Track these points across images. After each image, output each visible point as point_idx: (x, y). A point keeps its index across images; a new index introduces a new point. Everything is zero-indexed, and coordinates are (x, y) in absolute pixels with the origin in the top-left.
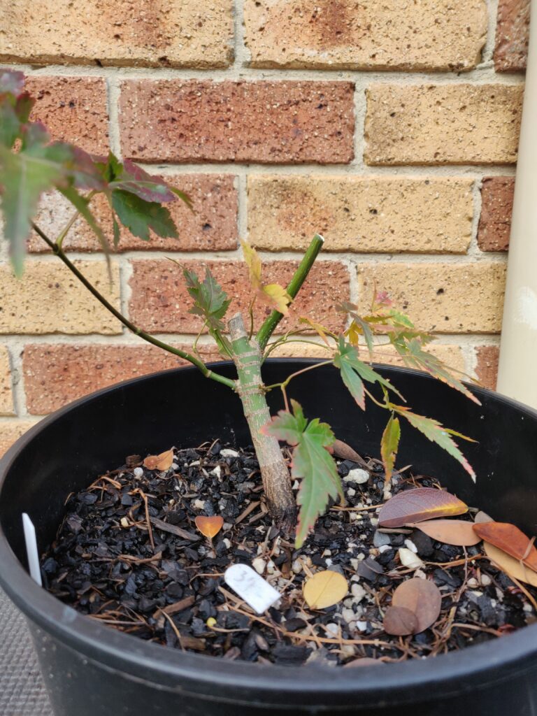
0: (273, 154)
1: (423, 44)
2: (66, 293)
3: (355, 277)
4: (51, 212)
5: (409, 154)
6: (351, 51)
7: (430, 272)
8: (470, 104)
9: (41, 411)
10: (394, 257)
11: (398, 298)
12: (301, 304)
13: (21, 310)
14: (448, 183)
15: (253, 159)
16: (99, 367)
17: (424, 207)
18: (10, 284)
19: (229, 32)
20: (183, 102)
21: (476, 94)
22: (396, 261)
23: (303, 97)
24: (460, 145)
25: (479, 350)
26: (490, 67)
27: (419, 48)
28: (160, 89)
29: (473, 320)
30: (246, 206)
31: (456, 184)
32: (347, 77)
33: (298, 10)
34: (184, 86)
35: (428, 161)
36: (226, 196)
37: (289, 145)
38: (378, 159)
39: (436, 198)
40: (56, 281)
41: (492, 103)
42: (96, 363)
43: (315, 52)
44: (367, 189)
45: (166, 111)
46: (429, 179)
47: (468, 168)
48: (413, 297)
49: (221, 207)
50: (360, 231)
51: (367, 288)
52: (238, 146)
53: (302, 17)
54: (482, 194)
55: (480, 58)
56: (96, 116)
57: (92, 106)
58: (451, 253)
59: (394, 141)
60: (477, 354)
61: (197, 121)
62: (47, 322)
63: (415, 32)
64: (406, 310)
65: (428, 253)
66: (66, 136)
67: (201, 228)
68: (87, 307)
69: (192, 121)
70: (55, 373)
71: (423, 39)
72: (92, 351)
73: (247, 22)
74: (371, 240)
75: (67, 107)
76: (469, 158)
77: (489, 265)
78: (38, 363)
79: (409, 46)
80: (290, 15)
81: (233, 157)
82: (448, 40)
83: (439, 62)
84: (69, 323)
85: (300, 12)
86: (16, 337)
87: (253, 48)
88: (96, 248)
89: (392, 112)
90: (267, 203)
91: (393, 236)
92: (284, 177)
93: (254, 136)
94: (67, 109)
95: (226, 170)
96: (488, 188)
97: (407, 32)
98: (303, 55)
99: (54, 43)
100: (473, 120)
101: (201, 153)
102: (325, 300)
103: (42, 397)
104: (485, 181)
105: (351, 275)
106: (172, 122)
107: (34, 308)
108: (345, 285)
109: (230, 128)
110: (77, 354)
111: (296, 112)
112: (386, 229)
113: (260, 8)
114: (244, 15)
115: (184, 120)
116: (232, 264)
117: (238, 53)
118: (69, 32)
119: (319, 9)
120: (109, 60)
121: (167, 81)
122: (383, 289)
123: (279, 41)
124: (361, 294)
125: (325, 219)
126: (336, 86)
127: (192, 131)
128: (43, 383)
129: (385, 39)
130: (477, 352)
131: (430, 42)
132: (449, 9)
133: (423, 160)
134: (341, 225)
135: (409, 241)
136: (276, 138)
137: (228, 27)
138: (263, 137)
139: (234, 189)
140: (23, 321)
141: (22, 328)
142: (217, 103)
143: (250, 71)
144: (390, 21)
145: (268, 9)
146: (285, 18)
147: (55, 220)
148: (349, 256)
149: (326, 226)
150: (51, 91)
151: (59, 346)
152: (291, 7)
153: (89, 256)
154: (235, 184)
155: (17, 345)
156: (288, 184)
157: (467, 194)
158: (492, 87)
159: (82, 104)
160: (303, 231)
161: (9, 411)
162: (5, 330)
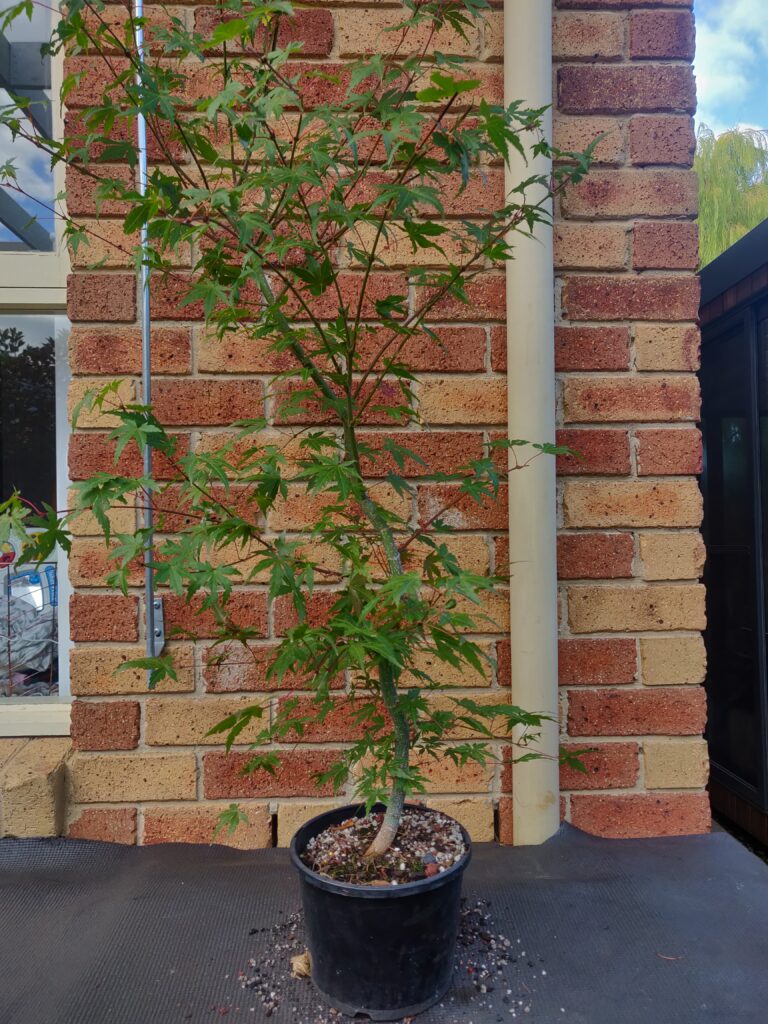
4: (229, 668)
8: (484, 600)
9: (213, 797)
10: (444, 689)
13: (206, 730)
18: (200, 713)
20: (313, 603)
21: (487, 594)
22: (445, 693)
24: (480, 622)
34: (314, 594)
40: (230, 710)
47: (486, 635)
54: (497, 650)
55: (488, 573)
56: (260, 612)
57: (258, 607)
58: (480, 687)
61: (321, 613)
65: (465, 686)
66: (242, 623)
68: (249, 727)
70: (225, 770)
72: (250, 755)
75: (244, 608)
76: (486, 629)
77: (505, 693)
78: (214, 764)
82: (467, 566)
86: (201, 747)
88: (257, 689)
91: (443, 677)
94: (243, 610)
96: (499, 646)
100: (486, 609)
103: (215, 787)
104: (498, 643)
110: (240, 758)
112: (438, 673)
116: (341, 698)
118: (248, 569)
121: (303, 592)
128: (217, 777)
130: (502, 750)
135: (452, 680)
141: (205, 741)
142: (333, 603)
147: (232, 673)
153: (251, 694)
155: (201, 752)
157: (486, 650)
161: (193, 797)
162: (195, 742)
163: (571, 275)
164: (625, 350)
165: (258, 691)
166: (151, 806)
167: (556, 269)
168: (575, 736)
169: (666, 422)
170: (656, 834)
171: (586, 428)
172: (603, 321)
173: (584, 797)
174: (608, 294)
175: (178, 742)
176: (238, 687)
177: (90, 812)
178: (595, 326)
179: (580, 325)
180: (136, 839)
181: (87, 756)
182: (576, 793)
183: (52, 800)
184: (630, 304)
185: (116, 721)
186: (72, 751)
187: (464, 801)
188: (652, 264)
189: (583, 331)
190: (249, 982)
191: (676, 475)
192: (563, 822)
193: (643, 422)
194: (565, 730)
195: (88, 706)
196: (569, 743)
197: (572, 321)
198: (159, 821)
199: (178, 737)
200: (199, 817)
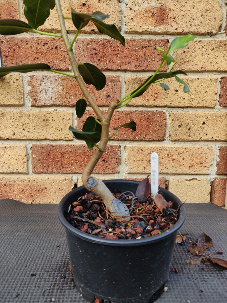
0: (136, 67)
1: (197, 24)
2: (50, 123)
3: (169, 117)
4: (46, 90)
5: (191, 67)
6: (167, 27)
7: (199, 115)
8: (216, 48)
9: (38, 172)
10: (184, 109)
11: (186, 126)
12: (146, 128)
13: (32, 130)
14: (207, 79)
15: (128, 69)
16: (63, 154)
17: (197, 89)
18: (28, 119)
19: (119, 20)
20: (100, 47)
21: (218, 43)
22: (185, 111)
23: (148, 45)
24: (212, 64)
25: (220, 148)
26: (224, 33)
27: (195, 26)
28: (91, 42)
29: (217, 135)
30: (124, 88)
31: (210, 79)
32: (166, 37)
33: (146, 11)
34: (101, 40)
35: (199, 70)
36: (116, 84)
37: (142, 64)
39: (202, 85)
40: (47, 118)
41: (225, 47)
42: (62, 152)
43: (153, 27)
44: (174, 82)
45: (93, 50)
46: (199, 77)
47: (215, 73)
48: (193, 125)
49: (114, 88)
50: (171, 99)
51: (174, 122)
52: (122, 64)
53: (148, 14)
54: (220, 84)
55: (220, 30)
56: (65, 52)
57: (64, 49)
58: (208, 107)
59: (185, 62)
60: (219, 150)
61: (105, 54)
62: (42, 135)
63: (193, 20)
64: (190, 131)
65: (199, 107)
66: (53, 60)
67: (106, 97)
68: (59, 129)
69: (104, 54)
70: (44, 156)
71: (197, 22)
72: (60, 147)
73: (126, 16)
74: (175, 102)
75: (54, 49)
76: (215, 69)
77: (224, 113)
78: (38, 152)
79: (191, 25)
80: (144, 13)
81: (120, 69)
82: (207, 22)
83: (203, 31)
84: (51, 135)
85: (148, 12)
86: (29, 141)
87: (128, 26)
88: (63, 105)
89: (184, 51)
90: (133, 87)
91: (184, 101)
92: (140, 77)
93: (129, 60)
95: (117, 74)
96: (223, 81)
97: (190, 20)
98: (148, 29)
99: (50, 24)
100: (217, 54)
101: (107, 67)
102: (156, 126)
103: (38, 166)
104: (222, 78)
105: (167, 116)
106: (96, 55)
107: (37, 129)
108: (165, 120)
109: (119, 57)
110: (54, 148)
111: (145, 51)
112: (182, 98)
113: (131, 10)
114: (125, 14)
115: (100, 54)
116: (118, 112)
117: (122, 28)
118: (56, 20)
119: (155, 11)
120: (71, 31)
121: (94, 39)
122: (180, 122)
123: (139, 23)
124: (171, 124)
125: (156, 94)
126: (161, 41)
127: (103, 58)
128: (39, 160)
129: (181, 22)
130: (219, 149)
131: (199, 23)
132: (207, 11)
133: (197, 70)
134: (163, 96)
135: (191, 103)
136: (137, 61)
137: (119, 18)
138: (132, 61)
139: (120, 81)
140: (32, 134)
141: (32, 137)
142: (114, 47)
143: (127, 35)
144: (184, 15)
145: (135, 11)
146: (141, 14)
147: (47, 93)
148: (166, 109)
149: (157, 96)
150: (48, 43)
151: (47, 145)
152: (144, 10)
153: (60, 108)
154: (120, 79)
155: (29, 144)
156: (142, 79)
157: (215, 83)
158: (225, 41)
159: (60, 48)
160: (147, 98)
161: (25, 171)
162: (25, 138)
175: (14, 137)
176: (52, 103)
187: (193, 179)
198: (5, 185)
199: (14, 134)
200: (29, 183)
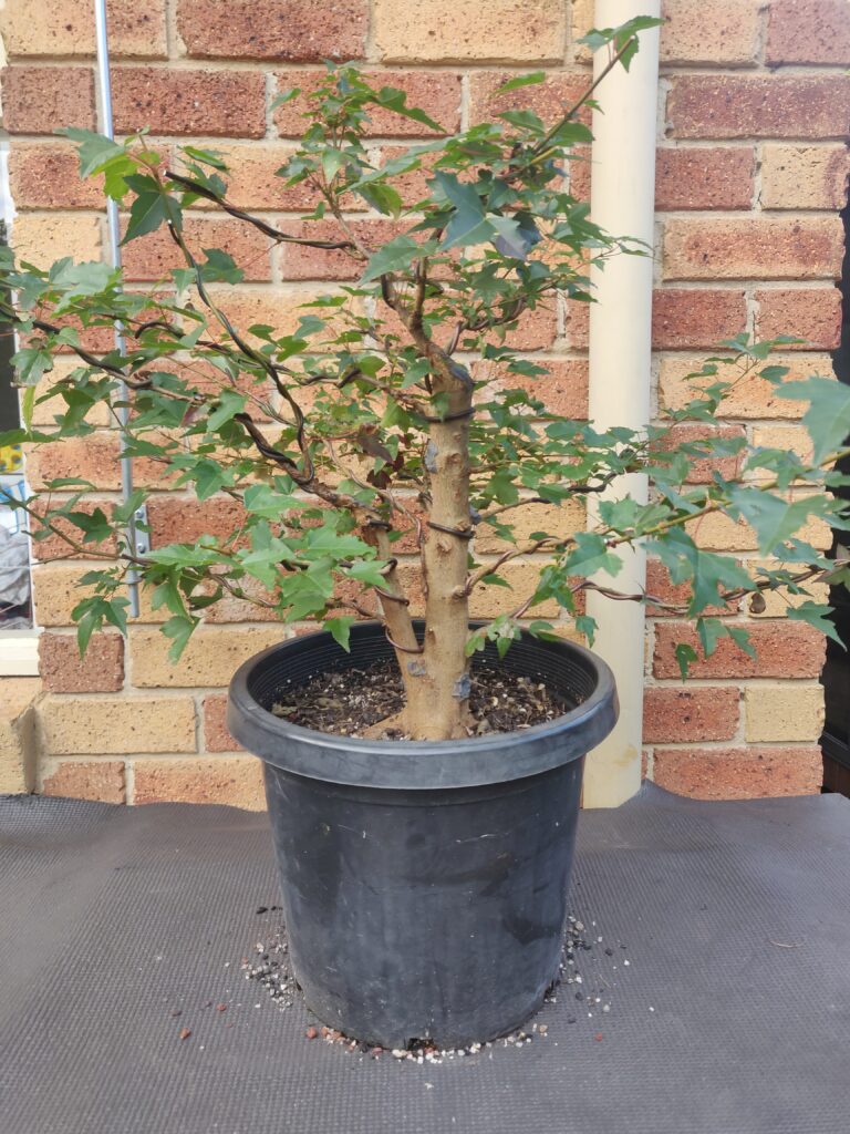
2: (242, 654)
5: (509, 546)
9: (217, 749)
13: (206, 668)
17: (522, 585)
18: (198, 649)
38: (484, 550)
39: (531, 578)
40: (235, 646)
46: (525, 564)
50: (473, 605)
58: (546, 618)
62: (227, 678)
74: (481, 611)
78: (217, 710)
86: (200, 689)
91: (499, 606)
103: (218, 737)
112: (494, 602)
128: (221, 726)
136: (407, 536)
140: (207, 676)
141: (205, 682)
153: (260, 625)
155: (200, 696)
156: (416, 571)
161: (192, 749)
162: (193, 684)
163: (680, 73)
164: (747, 180)
165: (270, 621)
166: (142, 760)
167: (663, 65)
168: (662, 679)
169: (796, 279)
170: (755, 795)
171: (691, 287)
172: (720, 139)
173: (670, 752)
174: (729, 101)
175: (172, 683)
176: (244, 616)
177: (68, 765)
178: (709, 146)
179: (687, 146)
180: (125, 797)
181: (61, 700)
182: (660, 748)
183: (19, 751)
184: (758, 113)
185: (94, 658)
186: (43, 693)
188: (792, 58)
189: (693, 152)
190: (254, 972)
191: (805, 351)
192: (644, 781)
193: (765, 279)
194: (650, 671)
195: (59, 639)
196: (654, 687)
197: (679, 139)
198: (152, 777)
199: (171, 677)
200: (200, 772)
